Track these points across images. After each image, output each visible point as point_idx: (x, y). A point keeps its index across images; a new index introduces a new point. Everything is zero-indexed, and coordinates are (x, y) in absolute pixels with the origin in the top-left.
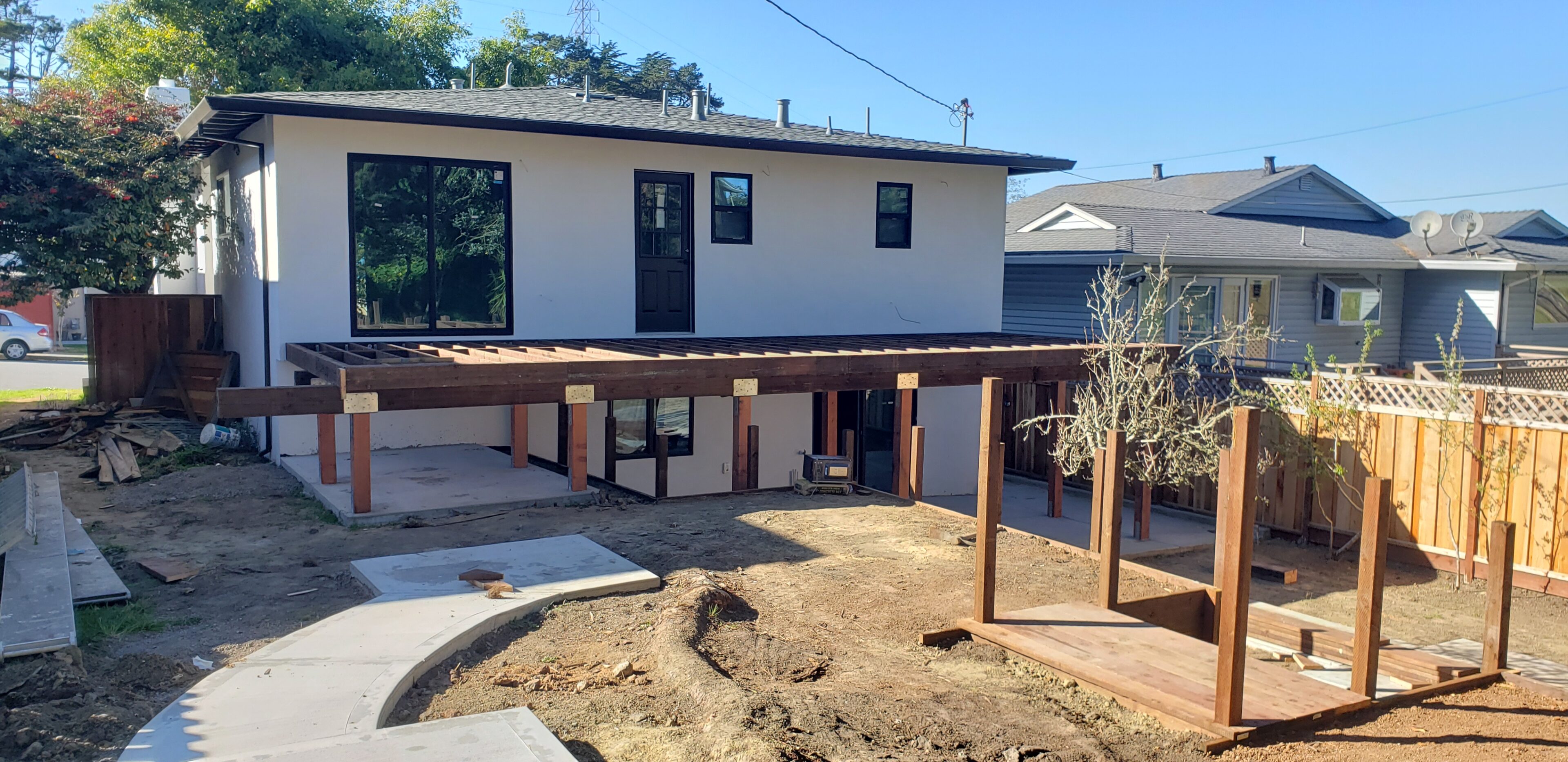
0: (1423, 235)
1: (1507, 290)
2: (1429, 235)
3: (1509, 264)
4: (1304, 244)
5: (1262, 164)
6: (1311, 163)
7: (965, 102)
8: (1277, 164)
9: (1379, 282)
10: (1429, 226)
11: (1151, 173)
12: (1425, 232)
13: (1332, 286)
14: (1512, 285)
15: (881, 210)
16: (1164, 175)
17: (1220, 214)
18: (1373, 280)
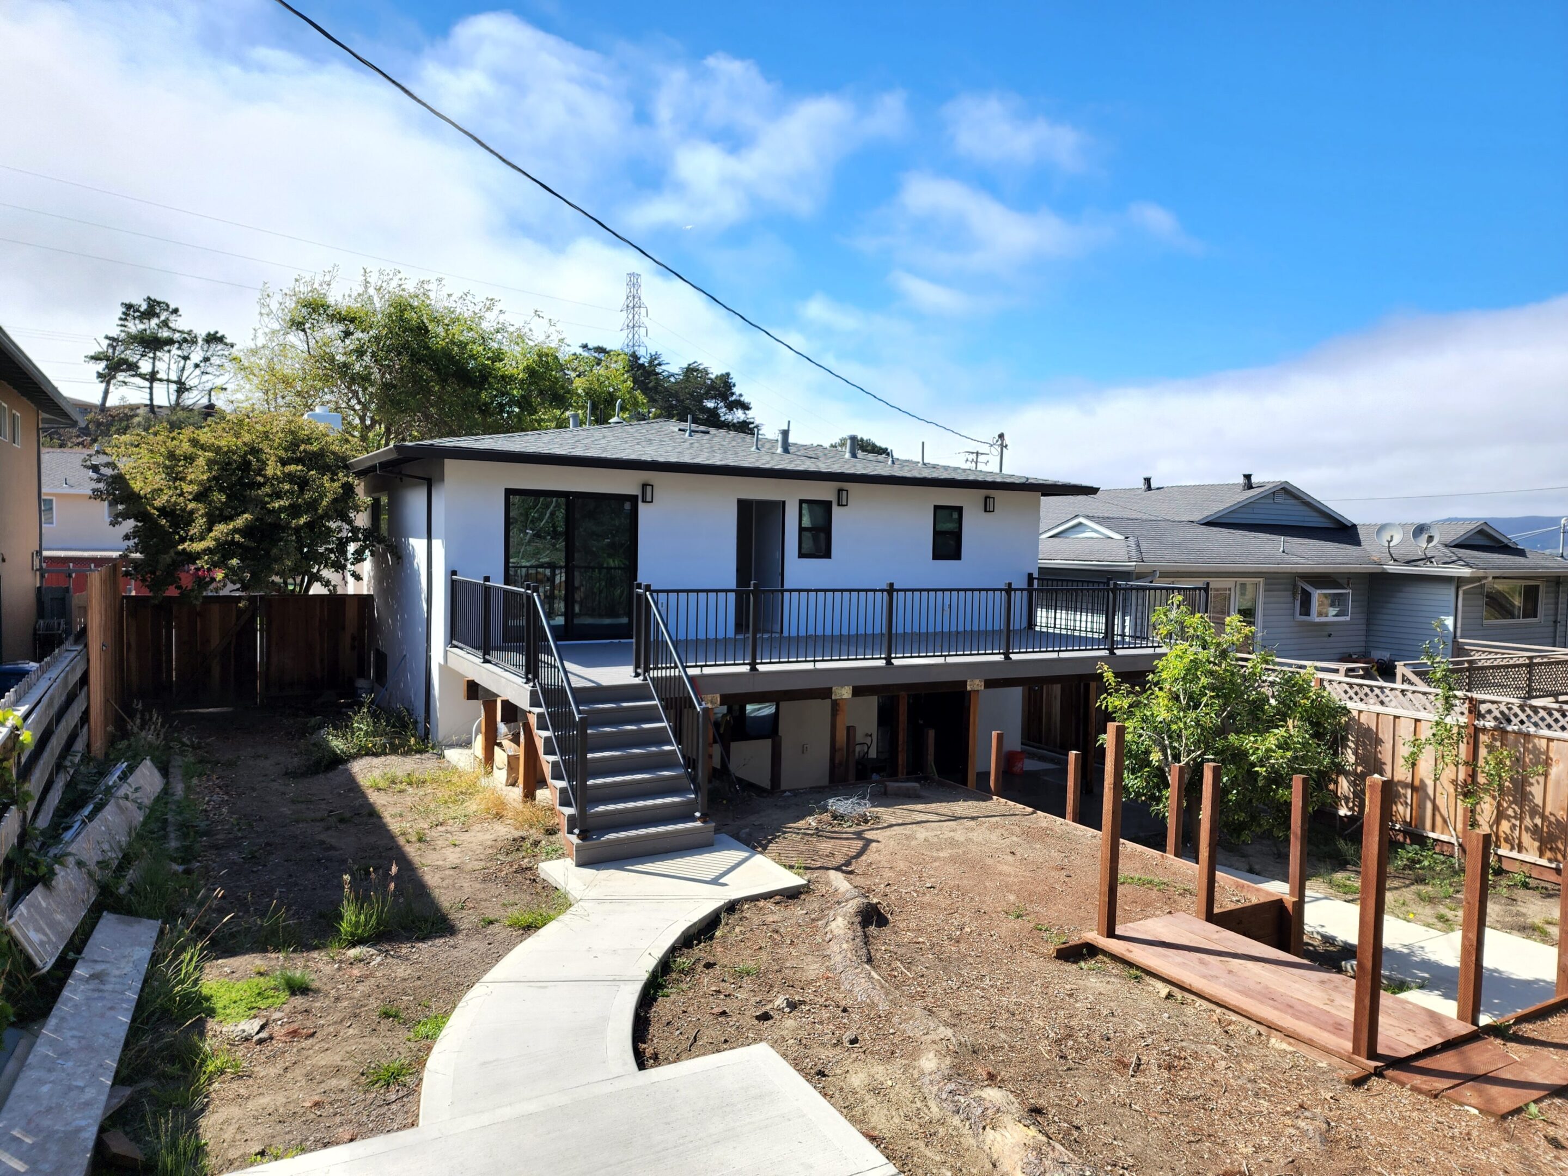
0: (1386, 544)
1: (1461, 593)
2: (1391, 544)
3: (1466, 572)
4: (1283, 552)
5: (1241, 480)
6: (1283, 480)
7: (1001, 436)
8: (1254, 480)
9: (1348, 584)
10: (1392, 537)
11: (1141, 485)
12: (1389, 542)
13: (1309, 588)
14: (1465, 588)
15: (938, 529)
16: (1153, 486)
17: (1209, 524)
18: (1344, 581)
